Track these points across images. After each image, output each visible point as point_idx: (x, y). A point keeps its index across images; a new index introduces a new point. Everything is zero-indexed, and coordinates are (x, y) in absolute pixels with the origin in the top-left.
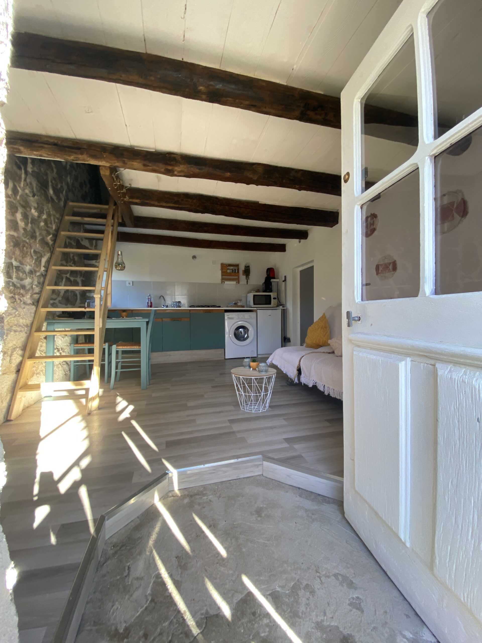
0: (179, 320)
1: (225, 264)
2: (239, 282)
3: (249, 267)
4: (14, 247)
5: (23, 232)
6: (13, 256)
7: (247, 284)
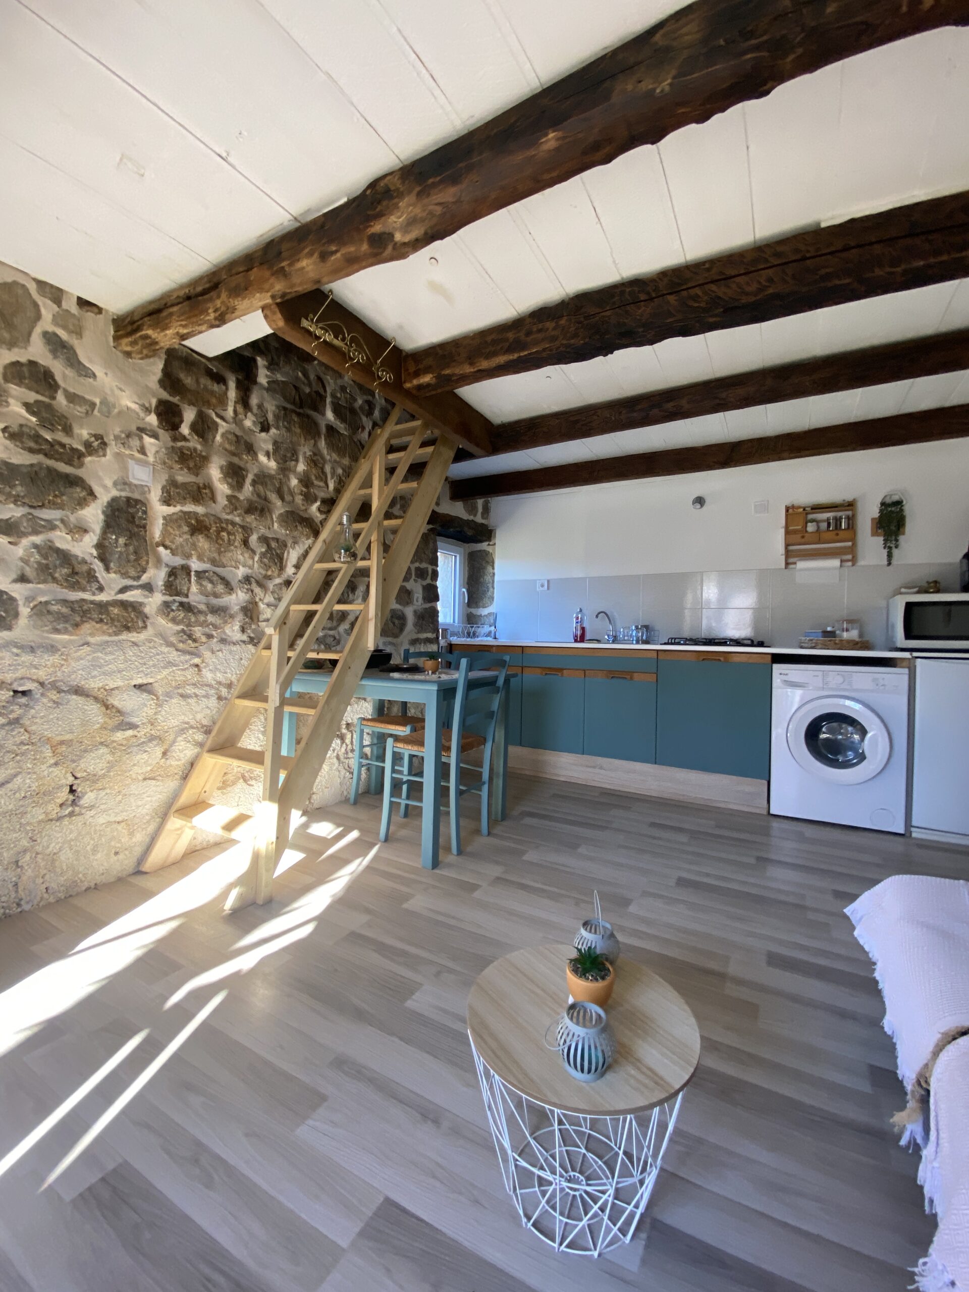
0: (626, 678)
1: (799, 507)
2: (854, 561)
3: (899, 503)
4: (192, 535)
5: (227, 503)
6: (193, 552)
7: (889, 564)
